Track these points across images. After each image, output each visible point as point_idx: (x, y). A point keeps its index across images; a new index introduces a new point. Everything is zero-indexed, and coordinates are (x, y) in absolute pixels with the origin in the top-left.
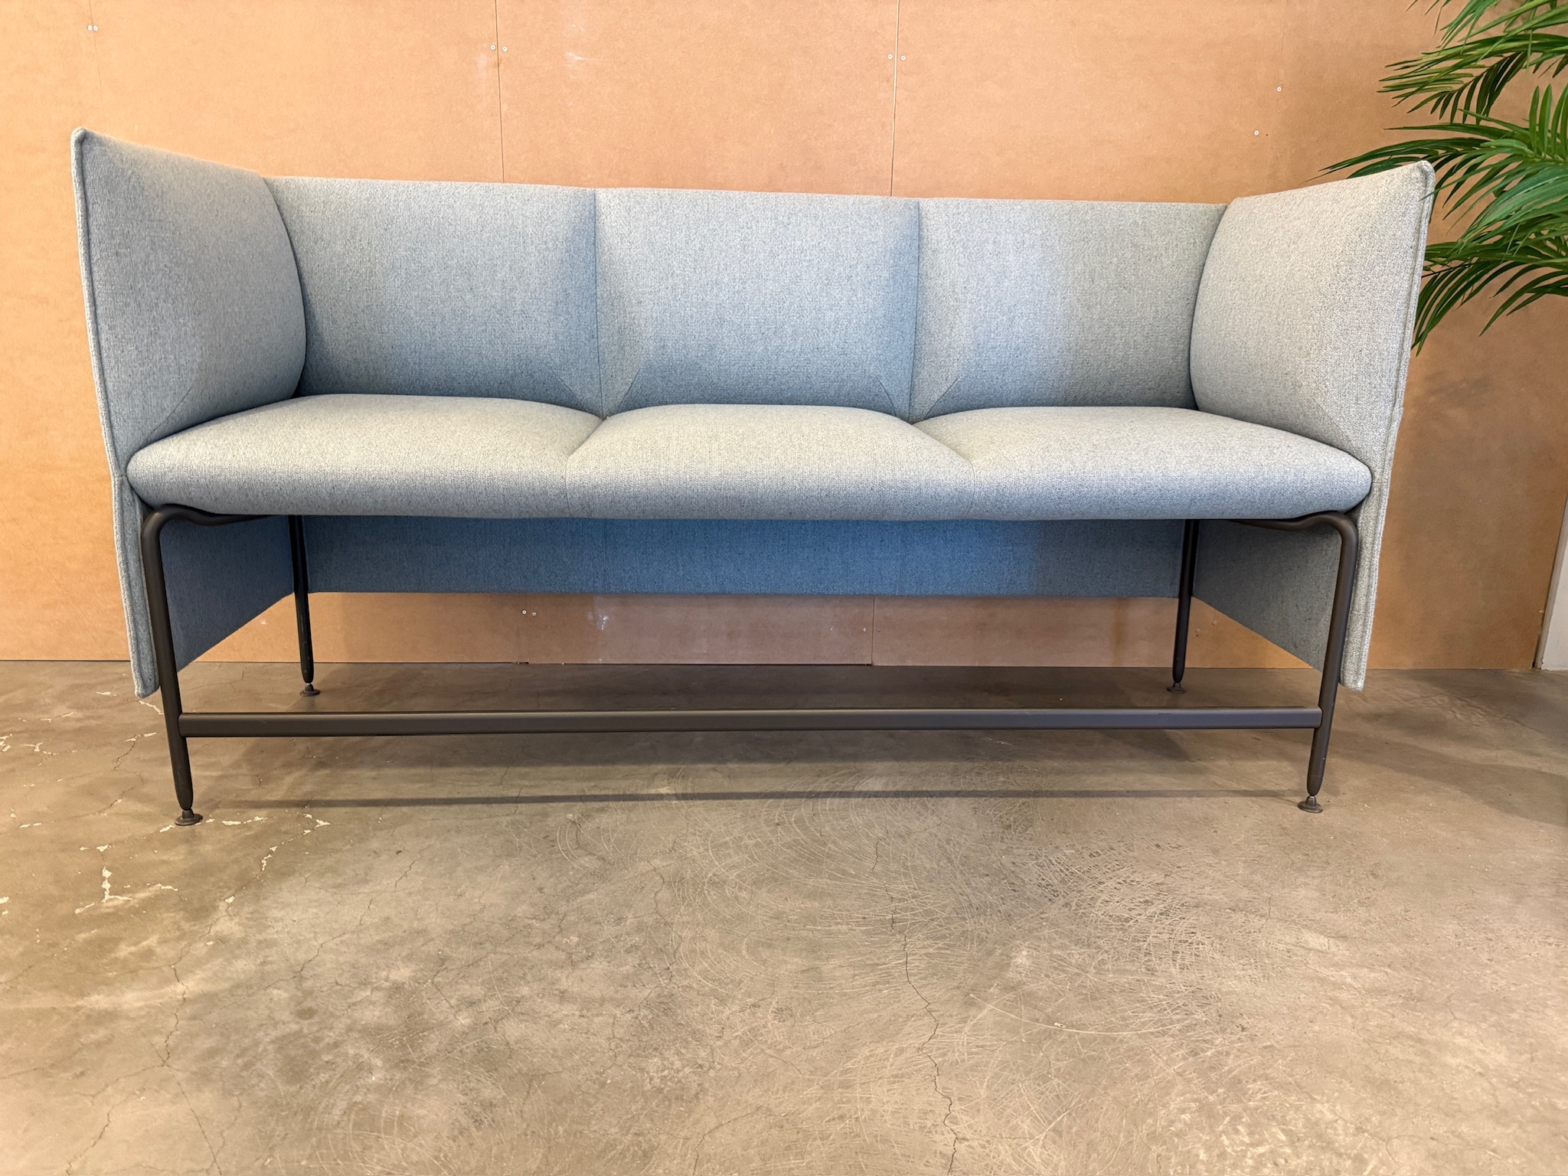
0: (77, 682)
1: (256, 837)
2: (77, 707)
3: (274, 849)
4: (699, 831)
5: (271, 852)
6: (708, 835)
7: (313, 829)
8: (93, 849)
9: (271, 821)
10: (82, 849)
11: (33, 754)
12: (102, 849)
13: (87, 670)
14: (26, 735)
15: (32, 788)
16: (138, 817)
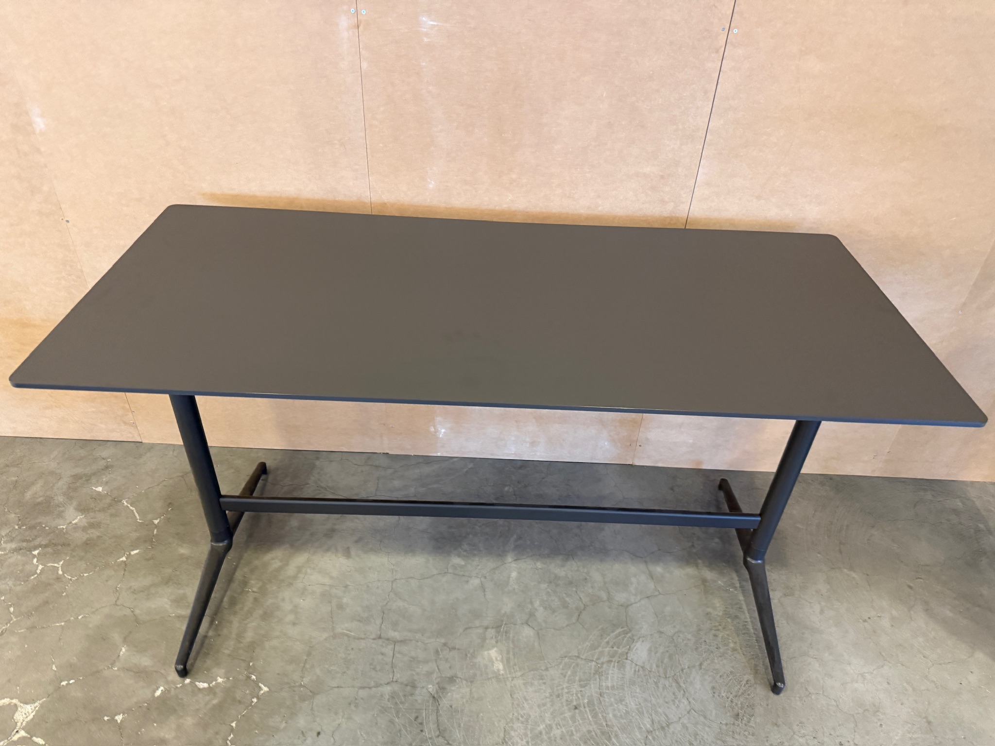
0: (79, 470)
1: (220, 707)
2: (83, 509)
3: (234, 724)
4: (522, 717)
5: (232, 730)
6: (527, 721)
7: (258, 698)
8: (112, 720)
9: (228, 685)
10: (106, 718)
11: (58, 579)
12: (119, 718)
13: (83, 452)
14: (50, 550)
15: (62, 627)
16: (140, 673)
